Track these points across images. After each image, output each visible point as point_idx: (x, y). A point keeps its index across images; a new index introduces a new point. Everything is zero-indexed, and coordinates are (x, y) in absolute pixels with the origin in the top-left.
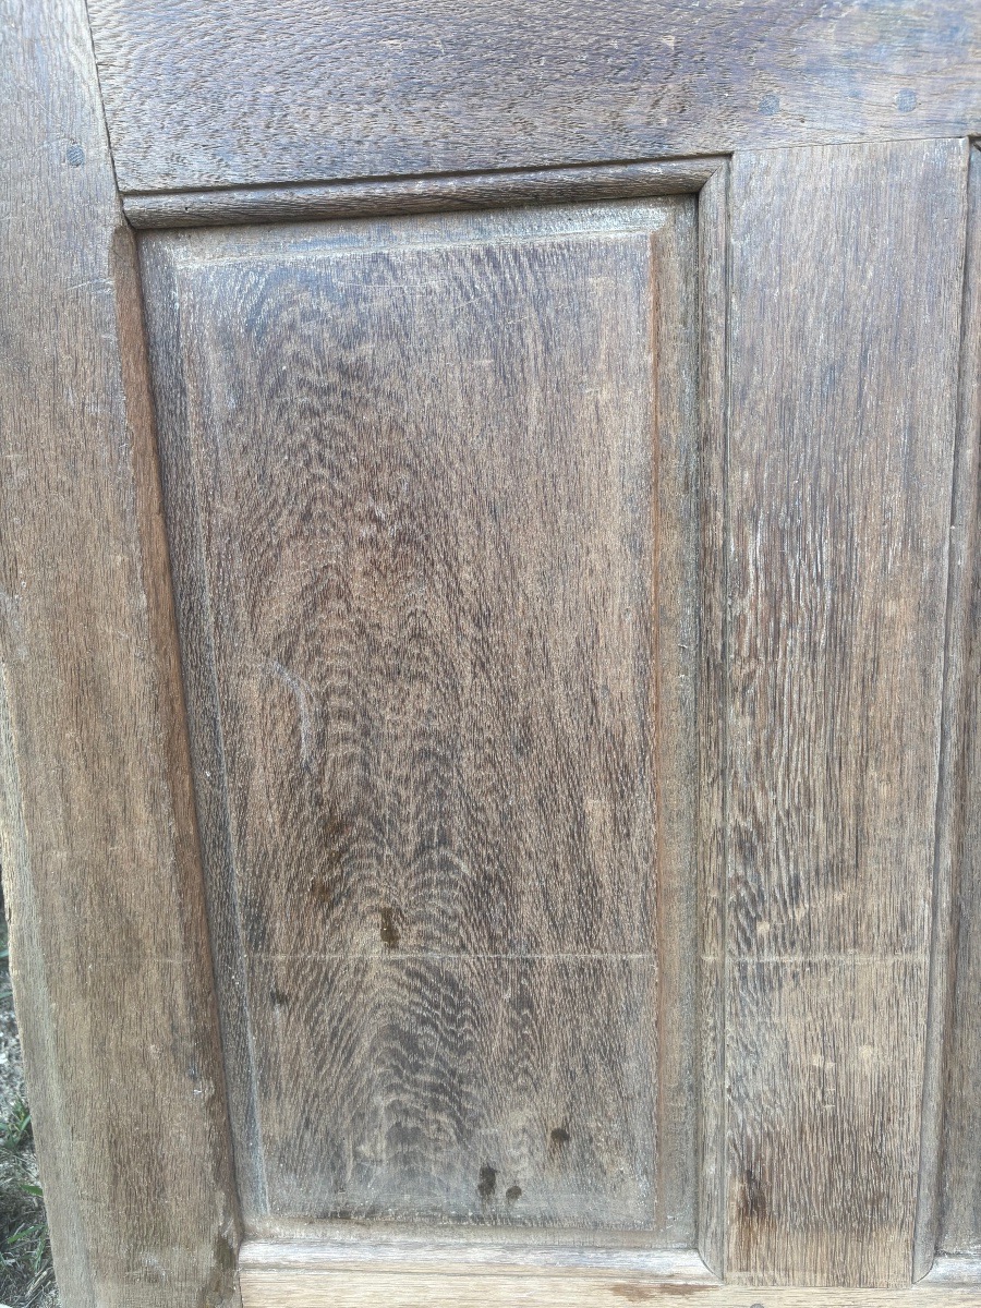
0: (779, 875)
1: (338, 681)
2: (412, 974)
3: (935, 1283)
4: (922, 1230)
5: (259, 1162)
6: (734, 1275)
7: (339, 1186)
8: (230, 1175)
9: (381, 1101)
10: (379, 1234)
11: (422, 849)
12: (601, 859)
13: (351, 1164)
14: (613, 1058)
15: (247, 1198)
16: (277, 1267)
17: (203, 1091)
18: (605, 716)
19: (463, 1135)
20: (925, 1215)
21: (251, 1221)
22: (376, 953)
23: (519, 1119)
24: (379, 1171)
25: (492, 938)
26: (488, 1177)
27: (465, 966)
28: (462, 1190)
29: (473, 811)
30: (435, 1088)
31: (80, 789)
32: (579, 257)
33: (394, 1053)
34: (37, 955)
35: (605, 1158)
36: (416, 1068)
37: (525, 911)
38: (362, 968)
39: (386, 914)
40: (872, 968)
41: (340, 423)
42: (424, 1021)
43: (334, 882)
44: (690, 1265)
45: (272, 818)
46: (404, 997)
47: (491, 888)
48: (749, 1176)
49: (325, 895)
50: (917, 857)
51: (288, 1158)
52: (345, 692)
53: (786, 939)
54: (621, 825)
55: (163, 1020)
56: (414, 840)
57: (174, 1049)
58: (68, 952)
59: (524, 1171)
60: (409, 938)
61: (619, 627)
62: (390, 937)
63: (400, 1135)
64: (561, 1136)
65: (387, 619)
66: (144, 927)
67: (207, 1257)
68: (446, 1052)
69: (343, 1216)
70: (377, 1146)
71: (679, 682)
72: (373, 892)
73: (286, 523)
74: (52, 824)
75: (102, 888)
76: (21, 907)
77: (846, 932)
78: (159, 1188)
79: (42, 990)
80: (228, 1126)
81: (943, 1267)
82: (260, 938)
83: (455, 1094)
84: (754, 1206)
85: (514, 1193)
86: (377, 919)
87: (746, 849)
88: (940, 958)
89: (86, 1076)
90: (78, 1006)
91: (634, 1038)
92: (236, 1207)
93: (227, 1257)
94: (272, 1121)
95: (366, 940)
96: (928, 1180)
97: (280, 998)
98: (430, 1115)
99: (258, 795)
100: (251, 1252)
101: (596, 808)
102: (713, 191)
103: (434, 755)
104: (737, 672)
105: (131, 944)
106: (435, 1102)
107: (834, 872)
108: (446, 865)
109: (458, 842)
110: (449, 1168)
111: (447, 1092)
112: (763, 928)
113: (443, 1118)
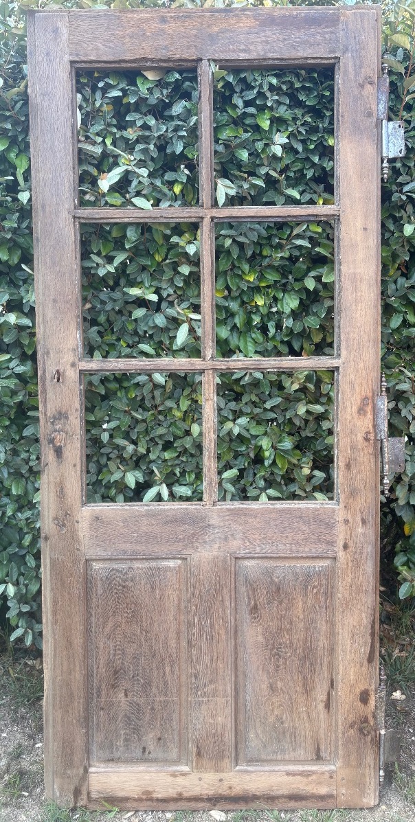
0: (202, 682)
1: (118, 643)
2: (130, 703)
3: (235, 771)
4: (233, 758)
5: (94, 748)
6: (195, 770)
7: (112, 753)
8: (88, 751)
9: (122, 732)
10: (120, 764)
11: (133, 677)
12: (168, 678)
13: (115, 747)
14: (170, 720)
15: (91, 757)
16: (97, 773)
17: (84, 731)
18: (170, 650)
19: (139, 739)
20: (233, 755)
21: (91, 763)
22: (123, 699)
23: (151, 735)
24: (121, 749)
25: (147, 695)
26: (144, 749)
27: (142, 701)
28: (139, 752)
29: (144, 669)
30: (134, 729)
31: (65, 663)
32: (167, 569)
33: (126, 721)
34: (50, 700)
35: (169, 744)
36: (130, 724)
37: (154, 689)
38: (120, 702)
39: (126, 690)
40: (220, 701)
41: (122, 596)
42: (132, 713)
43: (115, 683)
44: (186, 768)
45: (104, 670)
46: (128, 708)
47: (147, 685)
48: (198, 747)
49: (113, 686)
50: (227, 678)
51: (101, 746)
52: (120, 645)
53: (204, 694)
54: (173, 673)
55: (77, 714)
56: (132, 675)
57: (79, 721)
58: (58, 699)
59: (152, 748)
60: (130, 695)
61: (172, 635)
62: (126, 695)
63: (126, 740)
64: (160, 739)
65: (129, 631)
66: (75, 693)
67: (81, 771)
68: (136, 721)
69: (112, 760)
70: (121, 743)
71: (184, 644)
72: (123, 686)
73: (111, 614)
74: (58, 672)
75: (67, 685)
76: (48, 689)
77: (214, 694)
78: (72, 754)
79: (51, 708)
80: (88, 739)
81: (238, 768)
82: (99, 696)
83: (138, 730)
84: (199, 754)
85: (149, 753)
86: (123, 691)
87: (196, 677)
88: (233, 699)
89: (59, 728)
90: (59, 711)
91: (175, 716)
92: (88, 759)
93: (86, 771)
94: (98, 737)
95: (121, 695)
96: (233, 747)
97: (102, 709)
98: (132, 735)
99: (101, 666)
100: (92, 770)
101: (168, 669)
102: (189, 559)
103: (136, 658)
104: (193, 643)
105: (71, 696)
106: (134, 732)
107: (211, 682)
108: (138, 680)
109: (141, 675)
110: (136, 747)
111: (136, 730)
112: (199, 693)
113: (135, 736)
